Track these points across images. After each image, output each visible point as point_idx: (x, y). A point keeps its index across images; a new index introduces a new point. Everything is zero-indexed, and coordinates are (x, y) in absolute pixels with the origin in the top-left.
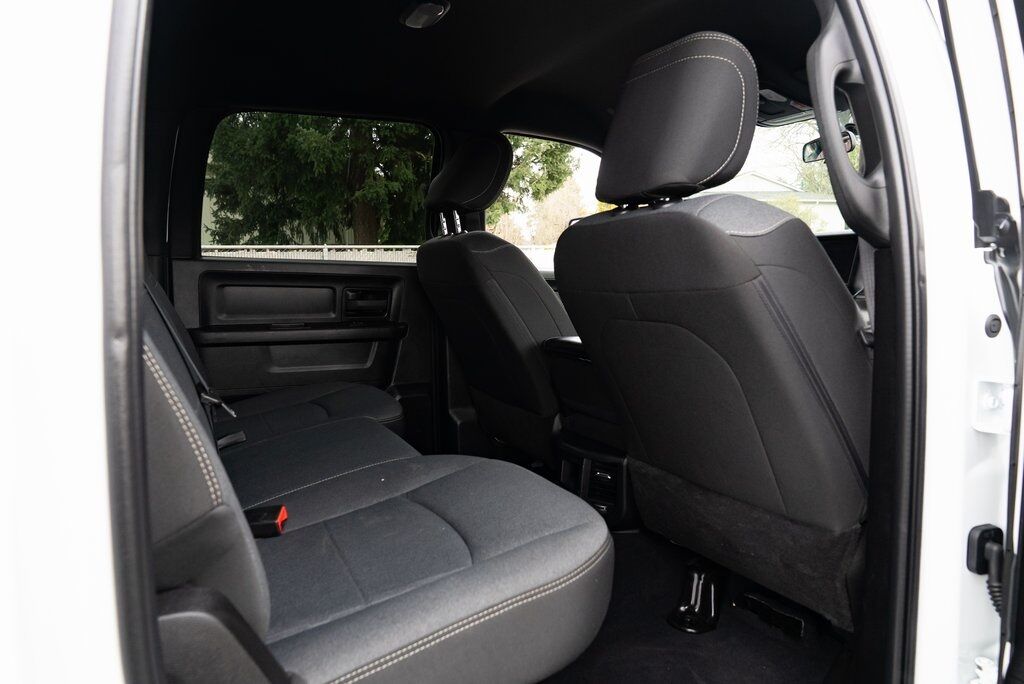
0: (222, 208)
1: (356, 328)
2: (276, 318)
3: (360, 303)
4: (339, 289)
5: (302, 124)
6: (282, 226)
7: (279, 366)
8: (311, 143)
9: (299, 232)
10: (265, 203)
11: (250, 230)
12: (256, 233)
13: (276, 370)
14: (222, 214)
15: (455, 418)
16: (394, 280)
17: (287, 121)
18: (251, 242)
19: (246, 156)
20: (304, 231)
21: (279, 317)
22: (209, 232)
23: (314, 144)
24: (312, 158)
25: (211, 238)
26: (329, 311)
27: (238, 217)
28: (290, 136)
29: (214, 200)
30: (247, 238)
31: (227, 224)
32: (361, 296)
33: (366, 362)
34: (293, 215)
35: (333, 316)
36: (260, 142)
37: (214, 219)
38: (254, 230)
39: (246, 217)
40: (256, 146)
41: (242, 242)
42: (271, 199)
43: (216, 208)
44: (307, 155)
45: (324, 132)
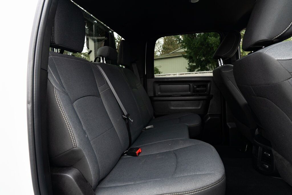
0: (190, 62)
1: (196, 96)
2: (173, 93)
3: (198, 89)
4: (191, 85)
5: (210, 37)
6: (206, 66)
7: (174, 107)
8: (213, 41)
9: (212, 67)
10: (202, 60)
11: (198, 68)
12: (199, 68)
13: (172, 108)
14: (190, 64)
15: (229, 126)
16: (208, 81)
17: (206, 36)
18: (198, 71)
19: (195, 47)
20: (213, 67)
21: (174, 93)
22: (187, 69)
23: (213, 42)
24: (213, 45)
25: (187, 71)
26: (188, 91)
27: (195, 64)
28: (207, 40)
29: (188, 60)
30: (197, 70)
31: (192, 66)
32: (198, 87)
33: (199, 107)
34: (209, 62)
35: (189, 93)
36: (199, 43)
37: (188, 65)
38: (199, 67)
39: (196, 65)
40: (198, 44)
41: (195, 71)
42: (204, 58)
43: (189, 62)
44: (212, 45)
45: (217, 38)
